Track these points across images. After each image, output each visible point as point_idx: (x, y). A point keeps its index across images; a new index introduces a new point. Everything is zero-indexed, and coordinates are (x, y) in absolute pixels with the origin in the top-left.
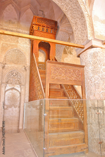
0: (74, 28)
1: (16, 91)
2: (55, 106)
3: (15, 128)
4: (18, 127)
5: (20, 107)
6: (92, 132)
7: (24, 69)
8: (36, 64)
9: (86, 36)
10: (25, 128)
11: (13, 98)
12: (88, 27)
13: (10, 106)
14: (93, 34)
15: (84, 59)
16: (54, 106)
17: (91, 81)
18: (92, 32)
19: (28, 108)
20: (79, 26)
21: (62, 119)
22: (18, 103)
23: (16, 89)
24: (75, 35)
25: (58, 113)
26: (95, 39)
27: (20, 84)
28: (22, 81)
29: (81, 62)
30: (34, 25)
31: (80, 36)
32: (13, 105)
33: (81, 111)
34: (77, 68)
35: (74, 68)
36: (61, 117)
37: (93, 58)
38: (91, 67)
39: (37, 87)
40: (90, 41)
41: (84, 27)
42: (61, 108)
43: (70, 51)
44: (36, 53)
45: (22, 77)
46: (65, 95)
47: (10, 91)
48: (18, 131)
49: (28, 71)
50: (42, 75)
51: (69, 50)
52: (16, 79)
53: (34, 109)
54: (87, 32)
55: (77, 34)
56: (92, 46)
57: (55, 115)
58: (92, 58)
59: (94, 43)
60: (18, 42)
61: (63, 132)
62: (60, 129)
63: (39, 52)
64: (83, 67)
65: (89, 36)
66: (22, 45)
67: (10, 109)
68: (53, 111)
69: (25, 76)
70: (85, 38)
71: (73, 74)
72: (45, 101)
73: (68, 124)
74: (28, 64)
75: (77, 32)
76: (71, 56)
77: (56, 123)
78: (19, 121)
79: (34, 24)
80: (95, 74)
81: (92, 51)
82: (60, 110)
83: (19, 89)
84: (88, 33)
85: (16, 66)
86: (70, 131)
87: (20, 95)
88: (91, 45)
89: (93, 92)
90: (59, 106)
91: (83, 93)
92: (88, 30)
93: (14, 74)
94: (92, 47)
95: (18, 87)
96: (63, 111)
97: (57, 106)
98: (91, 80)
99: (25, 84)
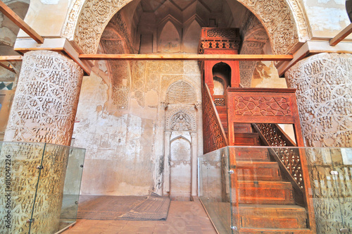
0: (269, 30)
1: (184, 141)
2: (247, 160)
3: (186, 194)
4: (191, 192)
5: (191, 164)
6: (324, 208)
7: (194, 109)
8: (211, 97)
9: (295, 38)
10: (201, 195)
11: (181, 151)
12: (296, 22)
13: (178, 163)
14: (309, 30)
15: (295, 77)
16: (243, 160)
17: (312, 114)
18: (306, 28)
19: (203, 165)
20: (279, 25)
21: (261, 182)
22: (189, 159)
23: (184, 138)
24: (273, 42)
25: (252, 172)
26: (314, 39)
27: (189, 129)
28: (192, 126)
29: (288, 85)
30: (203, 43)
31: (281, 40)
32: (182, 160)
33: (296, 169)
34: (281, 95)
35: (276, 95)
36: (259, 179)
37: (313, 73)
38: (309, 91)
39: (215, 131)
40: (304, 43)
41: (289, 23)
42: (257, 164)
43: (265, 72)
44: (210, 82)
45: (192, 120)
46: (262, 143)
47: (177, 141)
48: (191, 199)
49: (200, 111)
50: (221, 114)
51: (263, 71)
52: (184, 124)
53: (213, 167)
54: (296, 31)
55: (276, 38)
56: (308, 51)
57: (248, 175)
58: (311, 74)
59: (312, 46)
60: (182, 71)
61: (263, 204)
62: (257, 198)
63: (214, 81)
64: (294, 91)
65: (300, 35)
66: (189, 75)
67: (178, 166)
68: (243, 168)
69: (196, 118)
70: (292, 41)
71: (274, 105)
72: (229, 150)
73: (272, 191)
74: (199, 100)
75: (275, 35)
76: (268, 79)
77: (250, 188)
78: (191, 184)
79: (203, 41)
80: (319, 100)
81: (310, 60)
82: (255, 166)
83: (189, 138)
84: (298, 32)
85: (183, 105)
86: (278, 204)
87: (191, 147)
88: (305, 52)
89: (318, 133)
90: (253, 160)
91: (298, 137)
92: (297, 27)
93: (181, 117)
94: (308, 54)
95: (186, 135)
96: (260, 168)
97: (249, 160)
98: (313, 112)
99: (197, 130)
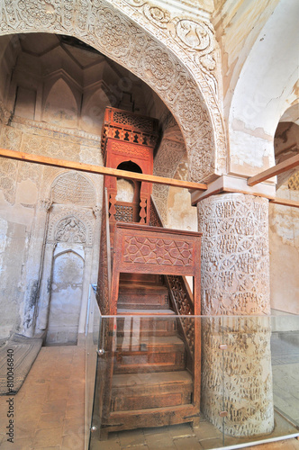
0: (188, 142)
1: (76, 256)
4: (77, 328)
5: (82, 289)
7: (91, 214)
11: (70, 270)
12: (216, 145)
13: (64, 286)
14: (227, 161)
15: (205, 214)
17: (215, 265)
18: (225, 157)
20: (199, 141)
22: (80, 281)
23: (75, 253)
26: (231, 174)
27: (83, 242)
28: (87, 238)
31: (198, 161)
32: (70, 283)
37: (223, 215)
38: (217, 237)
40: (219, 177)
41: (209, 144)
45: (88, 230)
47: (66, 255)
49: (99, 221)
52: (76, 233)
54: (214, 158)
55: (193, 157)
56: (222, 189)
59: (228, 183)
64: (199, 235)
65: (217, 165)
67: (63, 291)
69: (94, 228)
70: (208, 169)
74: (99, 205)
75: (193, 152)
78: (79, 315)
80: (225, 251)
81: (223, 199)
83: (82, 254)
84: (216, 160)
85: (76, 207)
87: (84, 265)
88: (219, 188)
89: (218, 290)
92: (216, 153)
94: (221, 192)
95: (78, 248)
98: (216, 263)
99: (93, 245)
